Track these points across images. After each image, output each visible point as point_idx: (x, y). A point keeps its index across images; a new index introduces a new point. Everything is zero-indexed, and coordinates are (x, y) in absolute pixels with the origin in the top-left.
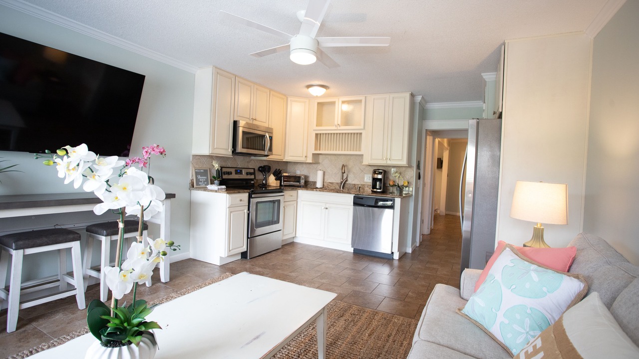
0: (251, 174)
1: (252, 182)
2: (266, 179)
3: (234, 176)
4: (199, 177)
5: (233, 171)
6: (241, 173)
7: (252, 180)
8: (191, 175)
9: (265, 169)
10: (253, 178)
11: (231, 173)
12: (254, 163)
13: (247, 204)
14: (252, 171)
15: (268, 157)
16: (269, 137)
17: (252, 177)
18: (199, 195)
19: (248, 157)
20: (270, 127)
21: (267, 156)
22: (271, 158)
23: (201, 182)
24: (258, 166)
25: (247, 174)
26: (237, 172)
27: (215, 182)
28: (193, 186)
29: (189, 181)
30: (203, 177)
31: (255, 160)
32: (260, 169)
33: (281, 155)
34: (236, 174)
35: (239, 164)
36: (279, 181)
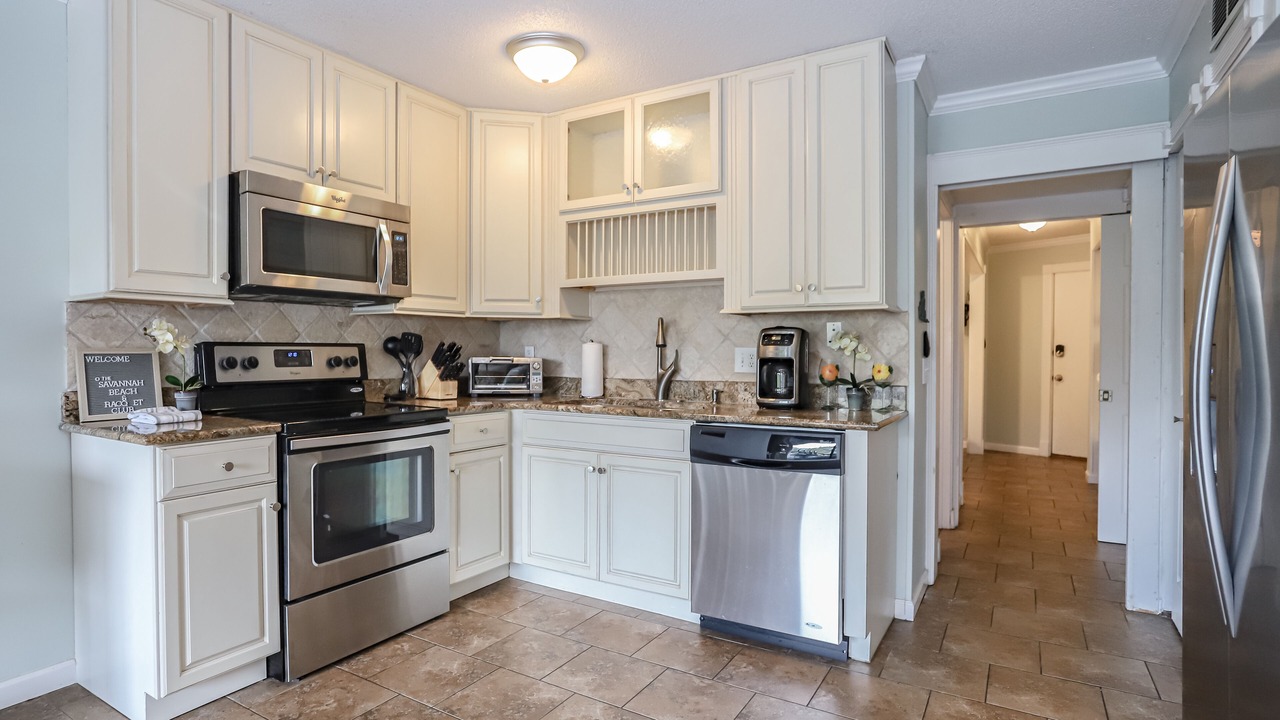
0: (350, 363)
1: (354, 390)
2: (408, 375)
3: (268, 371)
4: (105, 382)
5: (266, 356)
6: (304, 359)
7: (353, 382)
8: (67, 375)
9: (403, 346)
10: (359, 375)
11: (252, 363)
12: (366, 329)
13: (274, 477)
14: (354, 352)
15: (399, 305)
16: (394, 234)
17: (355, 372)
18: (93, 450)
19: (339, 310)
20: (402, 202)
21: (397, 299)
22: (408, 305)
23: (117, 398)
24: (384, 337)
25: (334, 363)
26: (281, 360)
27: (176, 396)
28: (77, 418)
29: (61, 401)
30: (125, 383)
31: (369, 318)
32: (390, 346)
33: (454, 299)
34: (278, 364)
35: (300, 330)
36: (456, 382)
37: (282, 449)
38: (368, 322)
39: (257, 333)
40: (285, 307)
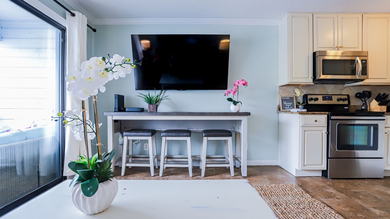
0: (344, 100)
1: (345, 108)
2: (365, 104)
3: (321, 101)
4: (285, 103)
5: (320, 98)
6: (330, 98)
7: (345, 105)
8: (278, 102)
9: (364, 95)
10: (347, 103)
11: (317, 99)
12: (349, 90)
13: (326, 125)
14: (346, 97)
15: (363, 82)
16: (362, 61)
17: (346, 102)
18: (284, 116)
19: (340, 85)
20: (364, 50)
21: (362, 80)
22: (367, 82)
23: (287, 107)
24: (356, 93)
25: (338, 100)
26: (324, 99)
27: (299, 106)
28: (280, 110)
29: (277, 107)
30: (289, 103)
31: (350, 87)
32: (358, 95)
33: (386, 79)
34: (323, 100)
35: (329, 91)
36: (386, 106)
37: (328, 119)
38: (350, 88)
39: (317, 92)
40: (325, 85)
